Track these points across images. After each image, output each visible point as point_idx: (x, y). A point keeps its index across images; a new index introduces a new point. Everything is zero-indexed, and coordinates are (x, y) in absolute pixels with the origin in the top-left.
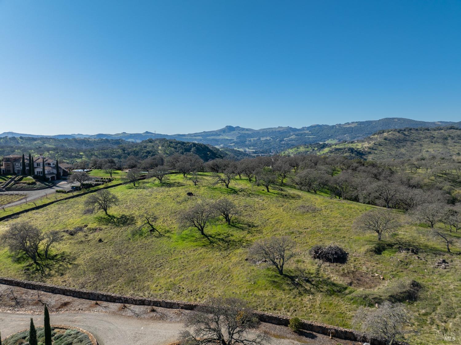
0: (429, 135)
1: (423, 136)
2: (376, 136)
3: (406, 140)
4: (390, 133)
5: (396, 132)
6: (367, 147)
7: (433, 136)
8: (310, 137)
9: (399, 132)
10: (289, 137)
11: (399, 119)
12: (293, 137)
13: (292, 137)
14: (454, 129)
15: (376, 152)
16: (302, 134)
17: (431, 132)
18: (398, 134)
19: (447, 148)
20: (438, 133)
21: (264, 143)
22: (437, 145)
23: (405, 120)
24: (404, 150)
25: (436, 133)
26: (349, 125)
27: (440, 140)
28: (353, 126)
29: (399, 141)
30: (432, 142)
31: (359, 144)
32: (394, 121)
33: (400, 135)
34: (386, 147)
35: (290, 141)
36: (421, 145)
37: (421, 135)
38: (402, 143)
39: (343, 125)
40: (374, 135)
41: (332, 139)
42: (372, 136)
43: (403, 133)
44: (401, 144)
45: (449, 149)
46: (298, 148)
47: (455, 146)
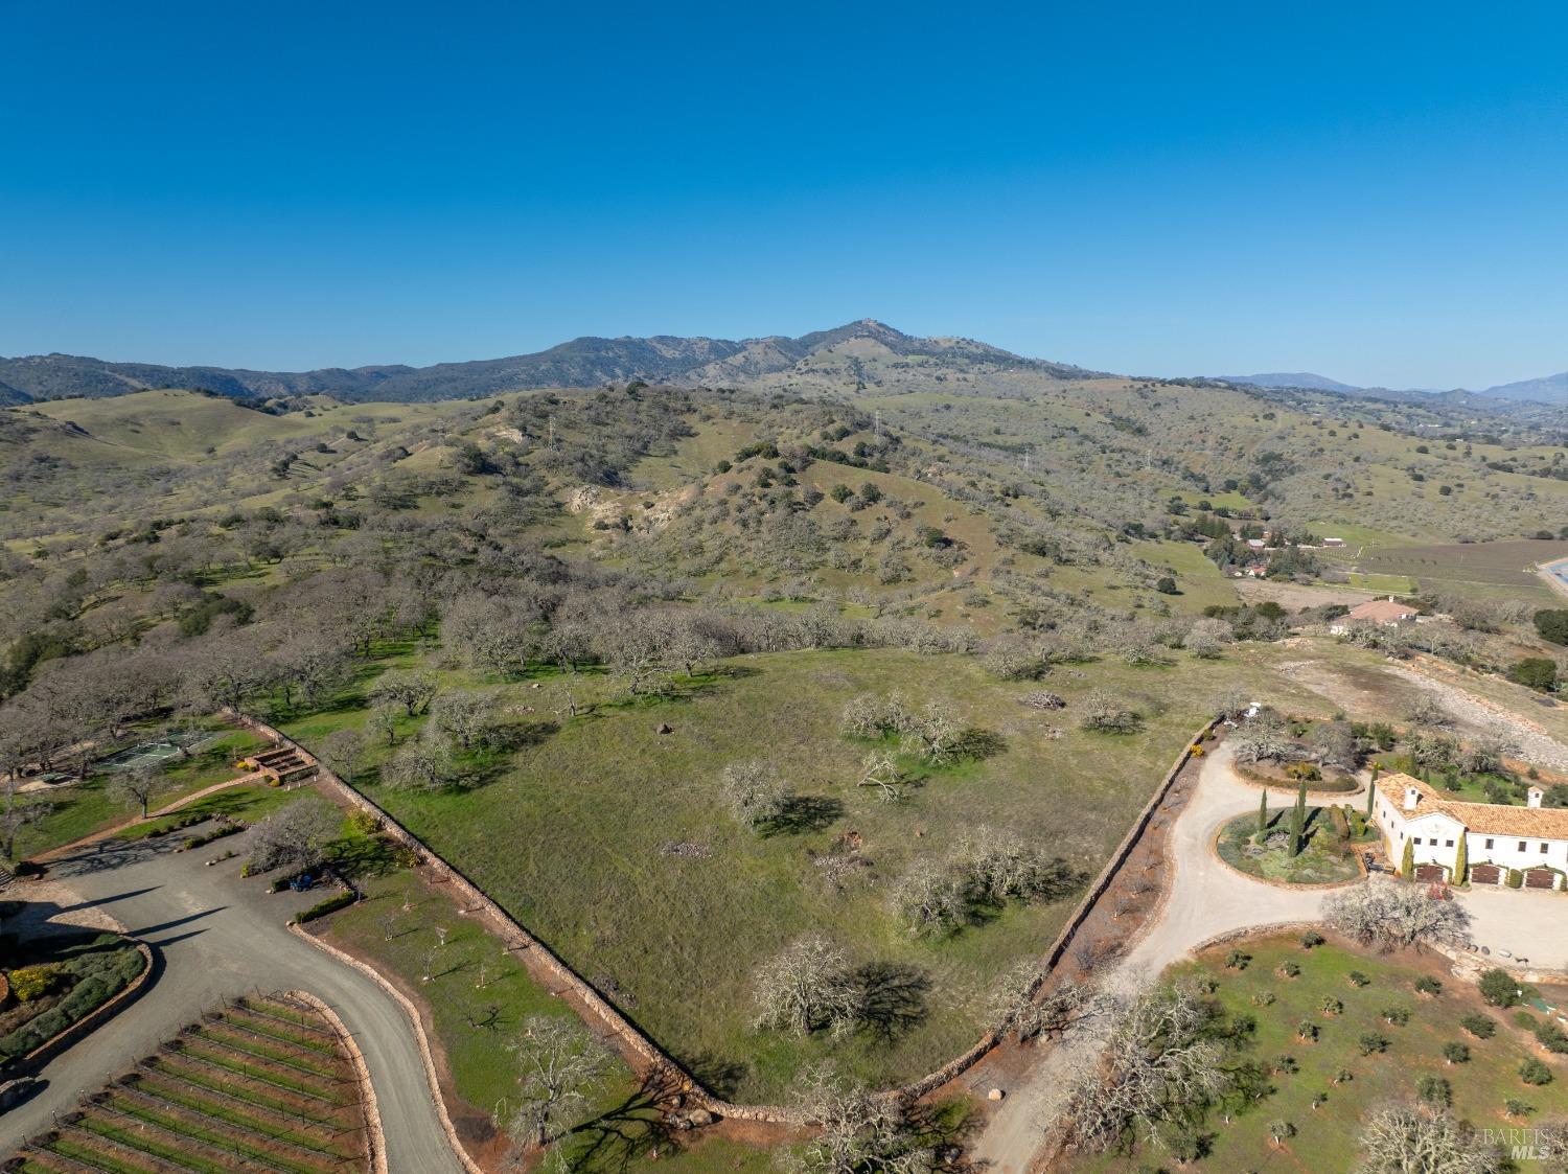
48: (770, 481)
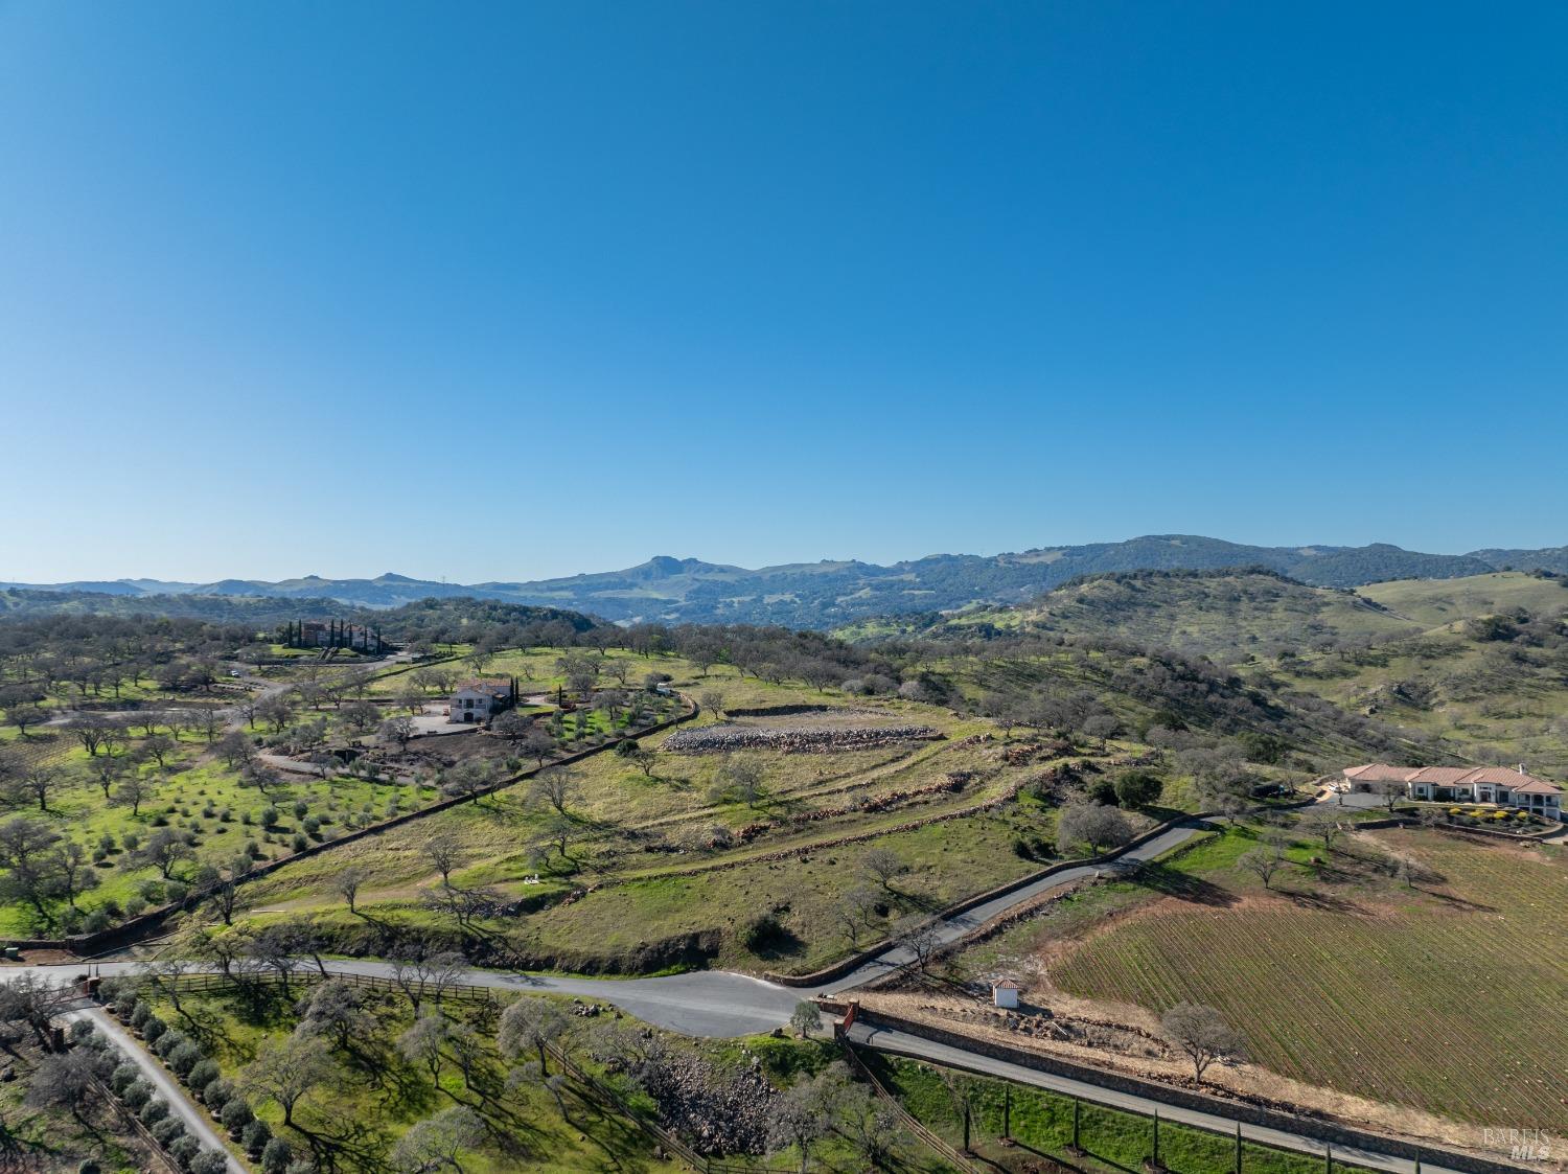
0: (1195, 588)
1: (1180, 591)
2: (1063, 592)
3: (1134, 603)
4: (1096, 583)
5: (1112, 582)
6: (1033, 622)
7: (1204, 593)
8: (916, 592)
9: (1118, 581)
10: (851, 594)
11: (1186, 540)
12: (865, 593)
13: (861, 593)
14: (1260, 573)
16: (891, 585)
17: (1202, 580)
18: (1115, 587)
19: (1234, 624)
20: (1219, 585)
21: (774, 614)
22: (1213, 616)
23: (1201, 542)
24: (1125, 630)
25: (1213, 584)
26: (1038, 555)
27: (1220, 604)
28: (1048, 559)
29: (1115, 605)
30: (1201, 609)
31: (1016, 615)
32: (1169, 546)
33: (1121, 588)
34: (1080, 620)
35: (853, 605)
36: (1172, 617)
37: (1177, 590)
38: (1123, 610)
39: (1021, 556)
40: (1059, 588)
42: (1054, 593)
43: (1129, 583)
44: (1122, 613)
45: (1239, 627)
46: (859, 627)
47: (1255, 618)
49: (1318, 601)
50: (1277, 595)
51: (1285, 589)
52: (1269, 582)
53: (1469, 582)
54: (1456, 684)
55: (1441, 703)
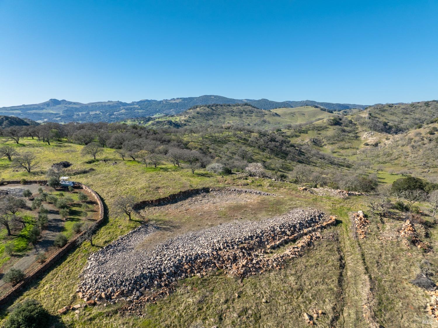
0: (230, 110)
2: (191, 110)
3: (213, 114)
4: (202, 108)
5: (206, 107)
6: (184, 120)
7: (233, 111)
8: (139, 111)
9: (208, 107)
10: (119, 111)
11: (215, 97)
12: (123, 111)
13: (122, 111)
14: (247, 105)
15: (190, 124)
16: (131, 109)
17: (232, 107)
18: (207, 109)
19: (242, 120)
20: (237, 109)
21: (94, 118)
22: (236, 118)
23: (219, 97)
24: (211, 122)
25: (235, 108)
26: (175, 100)
27: (238, 114)
28: (178, 101)
29: (208, 115)
30: (232, 116)
31: (177, 118)
32: (211, 98)
33: (209, 109)
34: (198, 119)
35: (120, 115)
36: (224, 118)
37: (225, 110)
38: (210, 116)
39: (169, 100)
40: (190, 109)
41: (159, 114)
42: (188, 111)
43: (211, 108)
45: (243, 121)
46: (125, 122)
47: (248, 118)
48: (435, 132)
49: (263, 113)
50: (253, 112)
51: (254, 110)
52: (250, 108)
53: (299, 109)
54: (329, 139)
55: (325, 145)
